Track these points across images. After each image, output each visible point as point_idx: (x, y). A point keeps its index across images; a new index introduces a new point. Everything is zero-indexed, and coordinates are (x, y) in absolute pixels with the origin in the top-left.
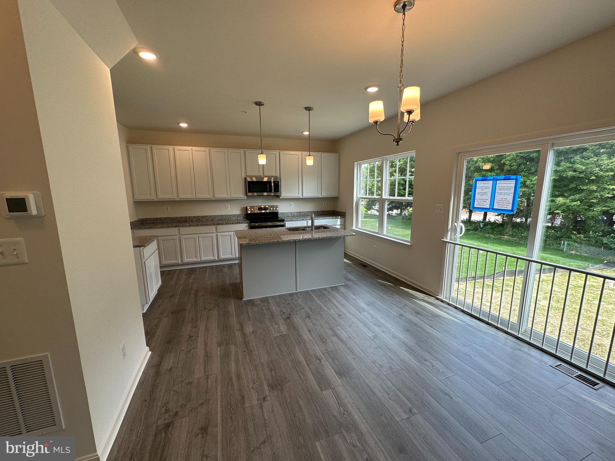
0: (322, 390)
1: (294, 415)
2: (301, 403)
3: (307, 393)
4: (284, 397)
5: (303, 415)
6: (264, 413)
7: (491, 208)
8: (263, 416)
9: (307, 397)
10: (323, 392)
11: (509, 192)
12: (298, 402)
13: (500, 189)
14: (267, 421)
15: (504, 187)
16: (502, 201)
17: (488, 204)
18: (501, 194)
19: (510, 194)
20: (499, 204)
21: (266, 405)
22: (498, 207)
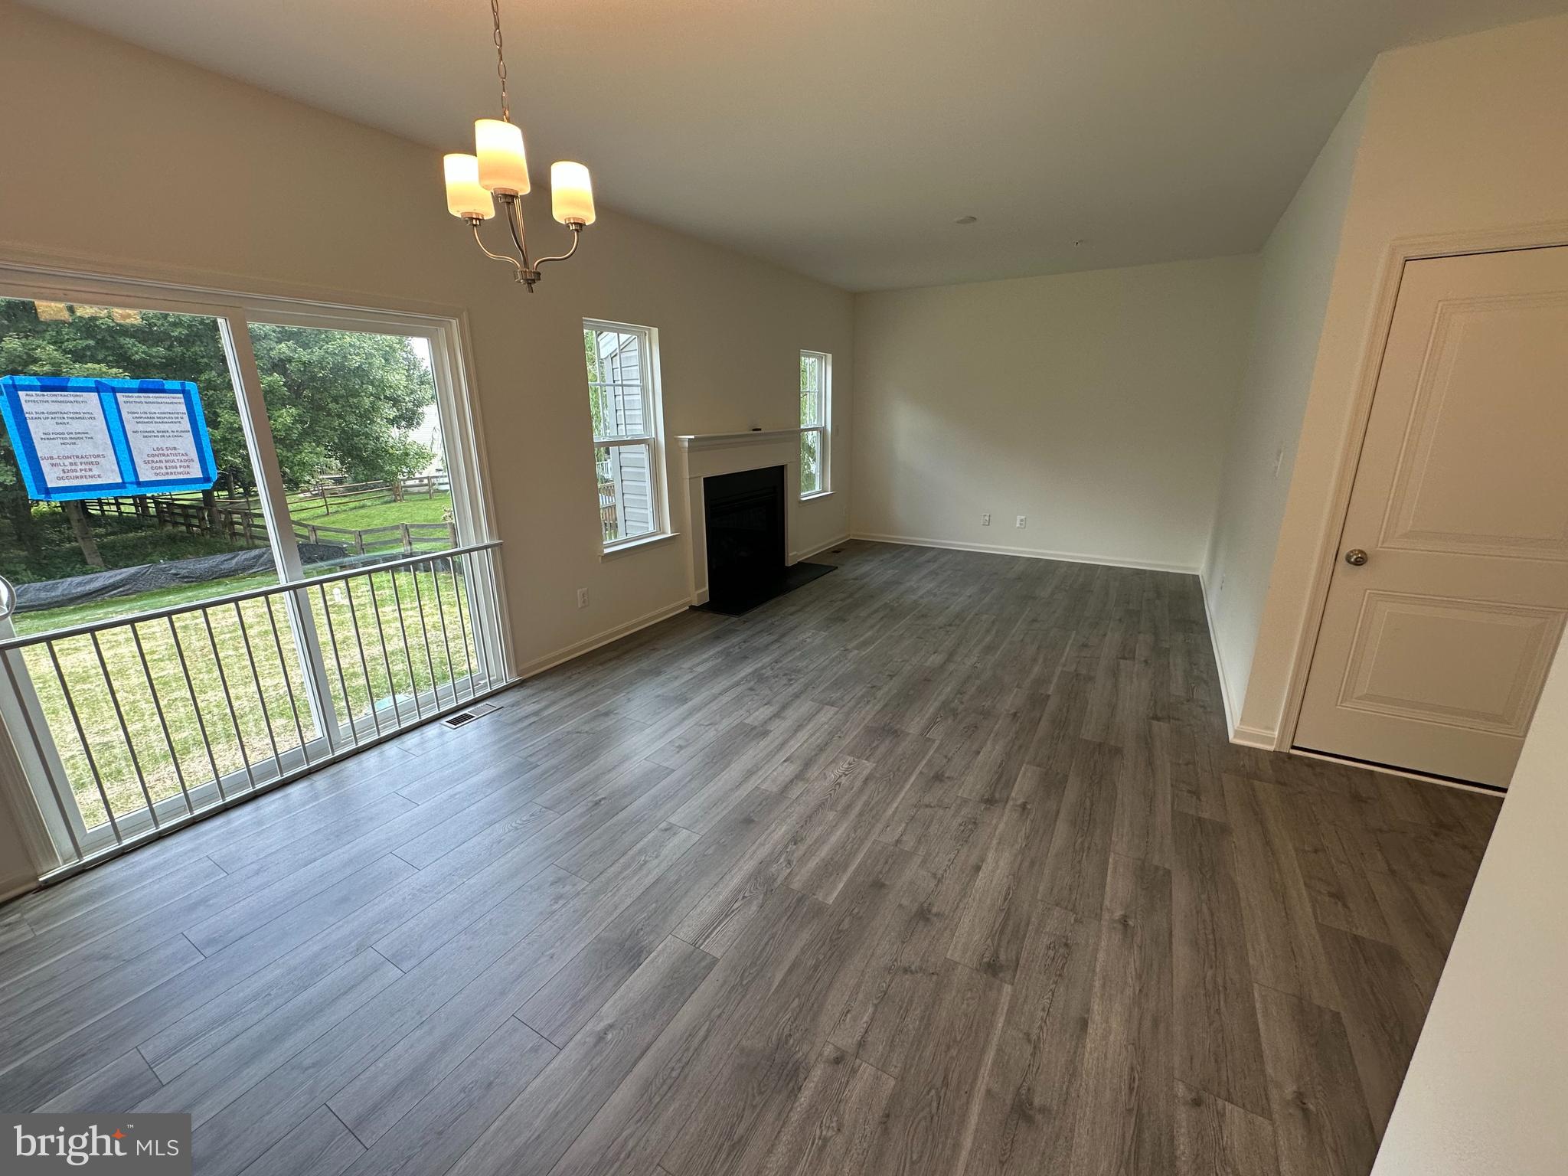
0: (715, 961)
1: (816, 968)
2: (779, 976)
3: (745, 982)
4: (795, 1020)
5: (803, 951)
6: (867, 1022)
7: (132, 483)
8: (872, 1019)
9: (758, 974)
10: (718, 956)
11: (175, 427)
12: (784, 981)
13: (139, 420)
14: (875, 1002)
15: (150, 413)
16: (164, 455)
17: (113, 471)
18: (150, 434)
19: (182, 434)
20: (154, 465)
21: (846, 1039)
22: (156, 474)
